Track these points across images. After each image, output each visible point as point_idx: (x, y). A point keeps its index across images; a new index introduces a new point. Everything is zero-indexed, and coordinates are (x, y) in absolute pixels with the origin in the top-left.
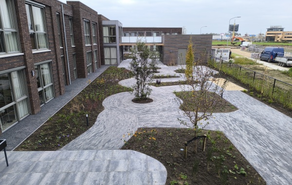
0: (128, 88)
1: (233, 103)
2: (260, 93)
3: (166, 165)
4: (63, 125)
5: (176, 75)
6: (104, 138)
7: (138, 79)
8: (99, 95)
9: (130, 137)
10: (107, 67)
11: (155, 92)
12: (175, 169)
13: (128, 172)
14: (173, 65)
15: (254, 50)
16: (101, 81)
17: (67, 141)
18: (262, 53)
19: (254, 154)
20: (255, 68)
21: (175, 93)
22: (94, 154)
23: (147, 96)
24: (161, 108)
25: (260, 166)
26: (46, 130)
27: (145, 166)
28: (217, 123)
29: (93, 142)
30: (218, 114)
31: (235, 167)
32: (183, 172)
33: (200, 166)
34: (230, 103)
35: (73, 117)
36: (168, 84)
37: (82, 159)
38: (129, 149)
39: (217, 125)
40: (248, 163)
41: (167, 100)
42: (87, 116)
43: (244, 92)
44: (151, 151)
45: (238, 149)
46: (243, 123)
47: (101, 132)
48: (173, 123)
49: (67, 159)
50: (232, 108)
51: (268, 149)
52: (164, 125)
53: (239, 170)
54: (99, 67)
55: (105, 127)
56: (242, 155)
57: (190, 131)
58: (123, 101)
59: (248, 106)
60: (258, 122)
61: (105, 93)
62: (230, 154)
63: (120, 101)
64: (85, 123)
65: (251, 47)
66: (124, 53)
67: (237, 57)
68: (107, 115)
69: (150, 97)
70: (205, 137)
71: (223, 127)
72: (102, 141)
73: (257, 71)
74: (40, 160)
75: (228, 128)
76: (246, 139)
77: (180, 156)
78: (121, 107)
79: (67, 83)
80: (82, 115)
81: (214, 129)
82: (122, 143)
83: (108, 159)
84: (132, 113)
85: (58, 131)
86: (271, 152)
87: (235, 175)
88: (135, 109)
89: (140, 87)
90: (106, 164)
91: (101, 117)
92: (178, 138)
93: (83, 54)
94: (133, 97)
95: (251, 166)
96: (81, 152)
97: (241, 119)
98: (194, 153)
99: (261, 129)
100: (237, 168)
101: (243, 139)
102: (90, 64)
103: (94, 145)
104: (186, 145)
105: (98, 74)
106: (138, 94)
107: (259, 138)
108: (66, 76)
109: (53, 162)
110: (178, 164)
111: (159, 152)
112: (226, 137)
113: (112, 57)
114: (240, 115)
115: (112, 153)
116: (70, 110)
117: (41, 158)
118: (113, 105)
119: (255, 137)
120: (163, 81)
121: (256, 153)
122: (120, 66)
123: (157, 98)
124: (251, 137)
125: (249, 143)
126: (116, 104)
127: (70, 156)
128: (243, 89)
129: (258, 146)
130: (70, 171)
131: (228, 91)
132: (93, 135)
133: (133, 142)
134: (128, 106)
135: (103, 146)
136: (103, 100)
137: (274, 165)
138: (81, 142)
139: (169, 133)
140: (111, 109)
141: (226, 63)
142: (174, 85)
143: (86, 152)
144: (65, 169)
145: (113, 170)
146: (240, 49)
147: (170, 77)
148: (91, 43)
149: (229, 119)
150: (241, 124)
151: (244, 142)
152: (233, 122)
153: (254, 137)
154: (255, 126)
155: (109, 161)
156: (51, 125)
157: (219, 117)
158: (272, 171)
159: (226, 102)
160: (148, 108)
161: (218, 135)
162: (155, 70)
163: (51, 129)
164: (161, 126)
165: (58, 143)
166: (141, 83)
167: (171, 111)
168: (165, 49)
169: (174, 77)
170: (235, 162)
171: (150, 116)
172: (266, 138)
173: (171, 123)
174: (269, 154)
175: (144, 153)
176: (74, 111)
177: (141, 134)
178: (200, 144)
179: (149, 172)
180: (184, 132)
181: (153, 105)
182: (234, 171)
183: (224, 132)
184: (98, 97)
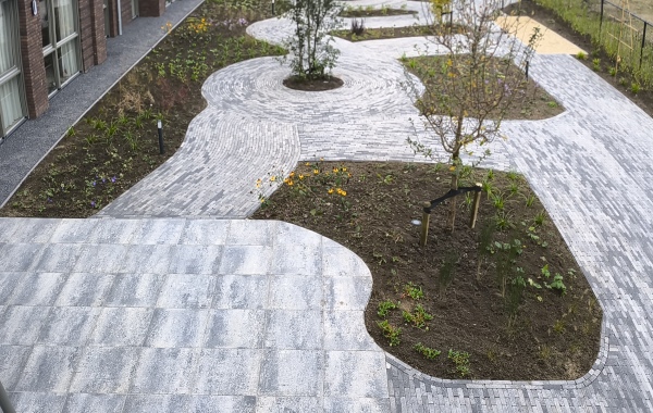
0: (272, 47)
1: (553, 92)
2: (615, 61)
3: (371, 261)
4: (100, 150)
5: (408, 9)
6: (205, 188)
7: (299, 21)
8: (193, 65)
9: (275, 187)
11: (349, 57)
12: (393, 271)
13: (271, 276)
16: (200, 26)
17: (112, 193)
21: (404, 60)
22: (179, 228)
23: (326, 70)
24: (364, 105)
25: (598, 271)
26: (61, 162)
27: (316, 263)
28: (511, 149)
29: (178, 197)
30: (516, 124)
31: (543, 270)
32: (414, 281)
33: (459, 265)
34: (546, 93)
35: (124, 128)
36: (384, 34)
37: (151, 242)
38: (273, 217)
39: (511, 156)
40: (572, 262)
41: (383, 83)
42: (160, 125)
43: (580, 58)
44: (334, 225)
45: (557, 223)
46: (574, 151)
47: (198, 171)
48: (397, 148)
49: (113, 239)
50: (551, 107)
51: (621, 226)
52: (373, 154)
53: (550, 280)
55: (206, 156)
56: (562, 240)
57: (440, 170)
58: (259, 83)
59: (588, 102)
60: (607, 148)
61: (210, 58)
62: (536, 237)
63: (249, 82)
64: (156, 144)
68: (214, 122)
69: (336, 72)
70: (478, 189)
71: (527, 161)
72: (202, 194)
74: (53, 241)
75: (538, 164)
76: (578, 196)
77: (410, 238)
78: (254, 102)
79: (111, 32)
80: (149, 121)
81: (502, 166)
82: (255, 203)
83: (218, 242)
84: (282, 117)
85: (90, 166)
86: (625, 235)
87: (540, 292)
88: (291, 109)
89: (306, 43)
90: (211, 255)
91: (199, 128)
92: (407, 191)
94: (288, 71)
95: (578, 268)
96: (148, 223)
97: (570, 139)
98: (447, 231)
99: (612, 168)
100: (548, 274)
101: (571, 197)
103: (181, 205)
104: (427, 210)
105: (192, 6)
106: (301, 65)
107: (604, 193)
109: (83, 248)
110: (401, 261)
111: (354, 228)
112: (530, 192)
114: (568, 128)
115: (229, 228)
116: (118, 108)
117: (55, 235)
118: (232, 95)
119: (597, 190)
120: (371, 23)
121: (594, 234)
123: (355, 76)
124: (588, 190)
125: (583, 207)
126: (239, 92)
127: (120, 232)
128: (577, 50)
129: (600, 216)
130: (123, 271)
131: (543, 57)
132: (177, 177)
133: (284, 201)
134: (271, 98)
136: (202, 79)
137: (627, 269)
138: (147, 197)
139: (384, 177)
140: (225, 107)
142: (401, 36)
143: (160, 223)
145: (230, 271)
147: (390, 12)
149: (542, 138)
150: (569, 152)
151: (571, 203)
152: (552, 148)
153: (594, 191)
154: (598, 158)
155: (221, 248)
156: (73, 150)
157: (517, 132)
159: (537, 89)
160: (329, 105)
161: (512, 185)
163: (72, 160)
164: (362, 158)
165: (90, 197)
166: (308, 33)
167: (391, 114)
169: (401, 12)
170: (544, 258)
171: (332, 127)
172: (620, 193)
173: (391, 148)
174: (622, 238)
175: (313, 229)
176: (127, 111)
177: (306, 177)
178: (465, 209)
179: (327, 278)
180: (423, 174)
181: (343, 97)
182: (539, 281)
183: (527, 176)
184: (191, 72)
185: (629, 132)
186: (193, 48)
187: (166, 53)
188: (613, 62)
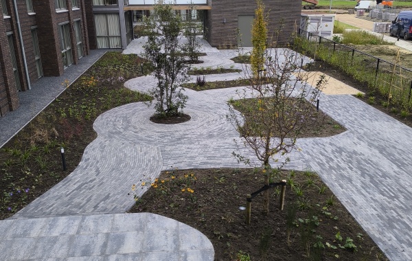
0: (142, 95)
1: (337, 119)
2: (387, 98)
3: (212, 237)
4: (16, 170)
5: (234, 68)
6: (96, 192)
7: (160, 77)
8: (87, 108)
9: (146, 189)
10: (102, 54)
11: (194, 100)
12: (228, 244)
13: (144, 253)
14: (228, 47)
15: (380, 17)
16: (91, 82)
17: (25, 200)
18: (394, 22)
19: (371, 211)
20: (381, 52)
21: (232, 102)
22: (77, 223)
23: (179, 110)
24: (205, 132)
25: (381, 233)
27: (175, 242)
28: (307, 156)
29: (77, 200)
30: (310, 140)
31: (337, 236)
32: (243, 250)
33: (274, 236)
34: (332, 119)
35: (35, 154)
36: (219, 85)
37: (55, 233)
38: (144, 210)
39: (307, 161)
40: (360, 229)
41: (216, 117)
42: (63, 151)
43: (359, 97)
44: (186, 214)
45: (344, 203)
46: (354, 156)
47: (91, 181)
48: (228, 159)
49: (25, 234)
50: (336, 128)
51: (397, 202)
52: (211, 164)
53: (343, 243)
54: (86, 54)
55: (98, 172)
56: (349, 214)
57: (257, 172)
58: (133, 120)
59: (365, 124)
60: (381, 152)
61: (99, 104)
62: (329, 214)
63: (126, 120)
64: (60, 164)
65: (375, 10)
66: (134, 24)
67: (349, 30)
68: (103, 148)
69: (185, 111)
70: (284, 183)
71: (319, 163)
72: (94, 197)
73: (383, 57)
75: (327, 165)
76: (359, 185)
77: (239, 220)
78: (130, 132)
79: (23, 87)
80: (55, 149)
81: (301, 168)
82: (132, 201)
83: (105, 231)
84: (150, 142)
85: (8, 182)
86: (401, 208)
87: (337, 251)
88: (155, 136)
89: (165, 92)
90: (100, 241)
91: (92, 152)
92: (235, 187)
93: (51, 30)
94: (153, 111)
95: (365, 233)
96: (53, 220)
97: (350, 149)
98: (264, 213)
99: (386, 165)
100: (341, 238)
101: (354, 186)
102: (68, 48)
103: (79, 206)
104: (249, 200)
105: (84, 68)
106: (162, 107)
107: (381, 182)
108: (20, 74)
110: (234, 236)
111: (200, 215)
112: (322, 184)
113: (111, 34)
114: (349, 141)
115: (113, 220)
116: (30, 140)
118: (114, 129)
119: (375, 180)
120: (209, 79)
121: (375, 209)
122: (126, 52)
123: (199, 113)
124: (367, 180)
125: (363, 191)
126: (120, 126)
127: (31, 228)
128: (356, 92)
129: (378, 196)
130: (32, 258)
131: (330, 96)
132: (76, 186)
133: (152, 199)
134: (142, 129)
135: (96, 207)
136: (94, 118)
137: (407, 230)
138: (53, 201)
139: (219, 178)
140: (110, 137)
141: (328, 43)
142: (230, 86)
143: (63, 220)
144: (22, 253)
145: (114, 252)
146: (355, 15)
147: (223, 71)
148: (68, 7)
149: (329, 149)
150: (351, 157)
151: (354, 189)
152: (337, 154)
153: (372, 181)
154: (374, 160)
155: (107, 235)
157: (311, 145)
158: (401, 242)
159: (325, 117)
160: (181, 133)
161: (309, 180)
162: (195, 57)
164: (204, 167)
165: (7, 204)
166: (166, 86)
167: (223, 137)
168: (214, 17)
169: (230, 71)
170: (336, 228)
171: (184, 147)
172: (394, 181)
173: (223, 159)
174: (398, 210)
175: (172, 217)
176: (37, 143)
177: (166, 182)
178: (276, 197)
179: (182, 252)
180: (246, 176)
181: (190, 127)
182: (335, 244)
183: (319, 173)
184: (85, 113)
185: (400, 141)
186: (86, 97)
187: (66, 101)
188: (386, 98)
